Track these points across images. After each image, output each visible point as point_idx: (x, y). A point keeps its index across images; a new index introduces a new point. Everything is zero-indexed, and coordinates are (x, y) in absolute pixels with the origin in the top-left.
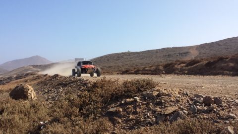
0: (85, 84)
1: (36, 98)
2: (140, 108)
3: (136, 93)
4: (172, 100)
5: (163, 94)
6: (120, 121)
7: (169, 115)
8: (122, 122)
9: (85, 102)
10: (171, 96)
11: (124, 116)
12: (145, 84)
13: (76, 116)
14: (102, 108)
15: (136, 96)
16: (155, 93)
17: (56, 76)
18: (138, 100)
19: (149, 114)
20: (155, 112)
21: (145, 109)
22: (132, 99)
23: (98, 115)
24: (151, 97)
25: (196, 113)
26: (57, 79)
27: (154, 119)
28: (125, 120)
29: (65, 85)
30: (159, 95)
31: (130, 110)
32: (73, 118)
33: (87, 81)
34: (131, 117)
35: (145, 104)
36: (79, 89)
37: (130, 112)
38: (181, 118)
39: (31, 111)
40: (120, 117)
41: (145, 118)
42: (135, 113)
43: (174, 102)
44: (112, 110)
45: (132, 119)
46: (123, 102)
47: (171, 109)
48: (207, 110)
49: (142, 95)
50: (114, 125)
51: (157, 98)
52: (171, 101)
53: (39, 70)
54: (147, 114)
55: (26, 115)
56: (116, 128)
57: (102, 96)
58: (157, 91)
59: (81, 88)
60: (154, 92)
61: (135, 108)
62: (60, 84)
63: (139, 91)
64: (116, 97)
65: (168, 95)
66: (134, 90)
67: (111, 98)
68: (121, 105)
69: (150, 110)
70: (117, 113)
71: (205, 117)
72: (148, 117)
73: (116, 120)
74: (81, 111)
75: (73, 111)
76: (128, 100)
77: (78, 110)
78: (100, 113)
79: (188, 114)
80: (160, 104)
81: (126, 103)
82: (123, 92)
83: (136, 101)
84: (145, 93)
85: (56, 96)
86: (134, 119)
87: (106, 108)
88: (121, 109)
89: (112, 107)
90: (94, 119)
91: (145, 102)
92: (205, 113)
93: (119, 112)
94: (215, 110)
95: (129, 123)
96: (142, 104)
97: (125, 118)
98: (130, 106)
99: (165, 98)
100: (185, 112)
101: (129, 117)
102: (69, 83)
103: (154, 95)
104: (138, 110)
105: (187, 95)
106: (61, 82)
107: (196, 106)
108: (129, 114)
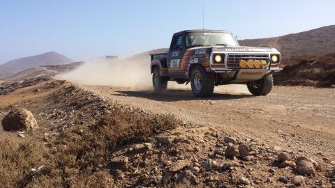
0: (103, 108)
1: (37, 127)
2: (150, 159)
3: (150, 136)
4: (190, 148)
5: (180, 140)
6: (123, 176)
7: (178, 172)
8: (126, 177)
9: (85, 146)
10: (189, 143)
11: (129, 169)
12: (162, 123)
13: (72, 167)
14: (104, 156)
15: (148, 141)
16: (171, 138)
18: (150, 147)
19: (156, 169)
20: (165, 165)
21: (156, 160)
22: (142, 146)
23: (101, 166)
24: (166, 143)
25: (210, 170)
27: (160, 176)
28: (129, 175)
29: (78, 107)
30: (175, 141)
31: (137, 161)
32: (67, 169)
33: (106, 103)
34: (137, 171)
35: (158, 153)
36: (93, 116)
37: (137, 164)
38: (187, 179)
39: (20, 155)
40: (124, 170)
41: (151, 174)
42: (143, 165)
43: (191, 151)
44: (116, 160)
45: (137, 175)
46: (131, 149)
47: (181, 164)
48: (223, 167)
49: (157, 139)
50: (115, 180)
51: (173, 145)
52: (188, 150)
53: (56, 72)
54: (154, 169)
55: (12, 161)
56: (115, 186)
57: (108, 139)
58: (175, 134)
59: (96, 114)
60: (170, 136)
61: (144, 158)
62: (73, 104)
63: (154, 132)
64: (124, 141)
65: (186, 142)
66: (147, 132)
67: (118, 143)
68: (128, 153)
69: (160, 162)
70: (120, 165)
71: (217, 178)
72: (155, 173)
73: (118, 174)
74: (79, 160)
75: (68, 160)
76: (138, 146)
77: (75, 157)
78: (102, 163)
79: (201, 172)
80: (174, 153)
81: (135, 151)
82: (133, 136)
83: (146, 148)
84: (160, 136)
85: (64, 125)
86: (139, 174)
87: (110, 156)
88: (126, 160)
89: (117, 156)
90: (94, 171)
91: (158, 151)
92: (220, 172)
93: (124, 163)
94: (232, 168)
95: (132, 179)
96: (153, 153)
97: (129, 171)
98: (138, 155)
99: (182, 146)
100: (197, 168)
101: (134, 170)
102: (85, 104)
103: (171, 140)
104: (147, 161)
105: (217, 136)
106: (74, 102)
107: (210, 160)
108: (135, 167)
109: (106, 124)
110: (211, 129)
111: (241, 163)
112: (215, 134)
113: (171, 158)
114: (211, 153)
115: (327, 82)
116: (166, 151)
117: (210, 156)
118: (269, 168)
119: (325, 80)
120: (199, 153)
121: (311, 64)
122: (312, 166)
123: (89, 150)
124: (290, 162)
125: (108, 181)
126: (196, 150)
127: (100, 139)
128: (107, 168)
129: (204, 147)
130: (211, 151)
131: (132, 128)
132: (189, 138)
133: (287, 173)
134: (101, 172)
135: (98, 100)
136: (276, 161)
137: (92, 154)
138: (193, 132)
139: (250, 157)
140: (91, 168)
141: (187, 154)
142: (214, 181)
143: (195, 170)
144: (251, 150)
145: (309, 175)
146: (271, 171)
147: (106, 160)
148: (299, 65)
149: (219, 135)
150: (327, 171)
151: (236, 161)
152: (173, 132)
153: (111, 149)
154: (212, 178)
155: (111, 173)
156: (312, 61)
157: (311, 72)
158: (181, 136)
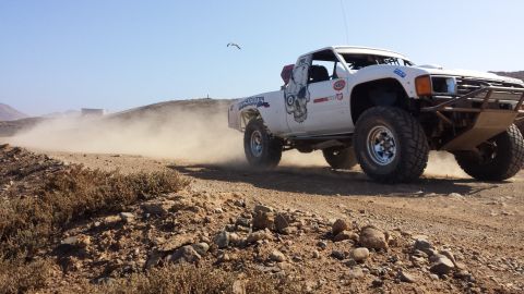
2: (129, 237)
3: (131, 204)
4: (197, 218)
5: (182, 207)
6: (79, 265)
7: (172, 251)
8: (84, 267)
10: (197, 211)
11: (91, 255)
12: (156, 183)
14: (50, 237)
15: (129, 211)
16: (168, 205)
17: (17, 150)
18: (129, 220)
19: (137, 251)
20: (152, 244)
21: (138, 239)
22: (117, 218)
23: (41, 252)
24: (157, 212)
25: (226, 247)
26: (14, 160)
27: (143, 260)
28: (89, 264)
29: (21, 176)
30: (174, 209)
31: (105, 241)
34: (104, 256)
35: (142, 228)
37: (106, 246)
38: (187, 260)
40: (82, 257)
41: (128, 259)
42: (115, 247)
43: (198, 223)
44: (69, 241)
46: (97, 224)
47: (178, 240)
48: (246, 241)
49: (144, 208)
50: (65, 272)
51: (169, 215)
52: (193, 222)
54: (133, 252)
56: (64, 282)
58: (175, 199)
60: (167, 201)
61: (118, 237)
62: (13, 173)
63: (141, 197)
64: (87, 212)
65: (191, 209)
66: (128, 197)
67: (74, 213)
68: (94, 230)
69: (145, 241)
70: (78, 249)
71: (235, 256)
72: (135, 257)
73: (71, 263)
74: (4, 243)
76: (110, 219)
78: (45, 247)
79: (210, 250)
81: (104, 227)
83: (124, 221)
84: (149, 203)
87: (60, 236)
88: (88, 240)
89: (72, 235)
90: (28, 260)
91: (143, 224)
92: (240, 248)
93: (83, 245)
94: (260, 242)
95: (95, 269)
96: (135, 229)
97: (92, 258)
98: (109, 233)
99: (184, 215)
100: (204, 245)
101: (99, 256)
102: (32, 172)
103: (166, 208)
104: (123, 241)
105: (244, 205)
106: (15, 169)
107: (228, 234)
108: (102, 250)
109: (57, 188)
110: (235, 196)
111: (276, 236)
112: (241, 202)
113: (164, 234)
114: (230, 225)
116: (157, 224)
117: (228, 229)
118: (317, 241)
120: (211, 226)
122: (383, 236)
123: (23, 227)
124: (350, 233)
125: (52, 275)
126: (206, 221)
127: (44, 209)
128: (53, 254)
129: (221, 217)
130: (232, 223)
131: (102, 191)
132: (198, 204)
133: (344, 247)
134: (41, 261)
135: (56, 165)
136: (329, 234)
137: (28, 233)
138: (206, 198)
139: (290, 229)
140: (23, 256)
141: (192, 227)
142: (230, 260)
143: (202, 248)
144: (294, 221)
145: (377, 250)
146: (319, 245)
147: (52, 243)
149: (247, 204)
150: (407, 247)
151: (268, 233)
152: (171, 195)
153: (63, 225)
154: (227, 257)
155: (59, 262)
158: (183, 200)
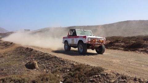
115: (127, 49)
119: (126, 48)
121: (120, 41)
148: (116, 41)
156: (120, 40)
157: (120, 44)
